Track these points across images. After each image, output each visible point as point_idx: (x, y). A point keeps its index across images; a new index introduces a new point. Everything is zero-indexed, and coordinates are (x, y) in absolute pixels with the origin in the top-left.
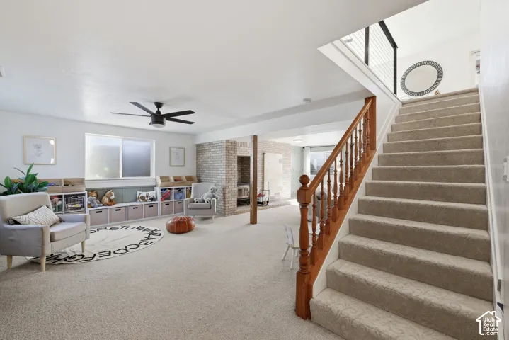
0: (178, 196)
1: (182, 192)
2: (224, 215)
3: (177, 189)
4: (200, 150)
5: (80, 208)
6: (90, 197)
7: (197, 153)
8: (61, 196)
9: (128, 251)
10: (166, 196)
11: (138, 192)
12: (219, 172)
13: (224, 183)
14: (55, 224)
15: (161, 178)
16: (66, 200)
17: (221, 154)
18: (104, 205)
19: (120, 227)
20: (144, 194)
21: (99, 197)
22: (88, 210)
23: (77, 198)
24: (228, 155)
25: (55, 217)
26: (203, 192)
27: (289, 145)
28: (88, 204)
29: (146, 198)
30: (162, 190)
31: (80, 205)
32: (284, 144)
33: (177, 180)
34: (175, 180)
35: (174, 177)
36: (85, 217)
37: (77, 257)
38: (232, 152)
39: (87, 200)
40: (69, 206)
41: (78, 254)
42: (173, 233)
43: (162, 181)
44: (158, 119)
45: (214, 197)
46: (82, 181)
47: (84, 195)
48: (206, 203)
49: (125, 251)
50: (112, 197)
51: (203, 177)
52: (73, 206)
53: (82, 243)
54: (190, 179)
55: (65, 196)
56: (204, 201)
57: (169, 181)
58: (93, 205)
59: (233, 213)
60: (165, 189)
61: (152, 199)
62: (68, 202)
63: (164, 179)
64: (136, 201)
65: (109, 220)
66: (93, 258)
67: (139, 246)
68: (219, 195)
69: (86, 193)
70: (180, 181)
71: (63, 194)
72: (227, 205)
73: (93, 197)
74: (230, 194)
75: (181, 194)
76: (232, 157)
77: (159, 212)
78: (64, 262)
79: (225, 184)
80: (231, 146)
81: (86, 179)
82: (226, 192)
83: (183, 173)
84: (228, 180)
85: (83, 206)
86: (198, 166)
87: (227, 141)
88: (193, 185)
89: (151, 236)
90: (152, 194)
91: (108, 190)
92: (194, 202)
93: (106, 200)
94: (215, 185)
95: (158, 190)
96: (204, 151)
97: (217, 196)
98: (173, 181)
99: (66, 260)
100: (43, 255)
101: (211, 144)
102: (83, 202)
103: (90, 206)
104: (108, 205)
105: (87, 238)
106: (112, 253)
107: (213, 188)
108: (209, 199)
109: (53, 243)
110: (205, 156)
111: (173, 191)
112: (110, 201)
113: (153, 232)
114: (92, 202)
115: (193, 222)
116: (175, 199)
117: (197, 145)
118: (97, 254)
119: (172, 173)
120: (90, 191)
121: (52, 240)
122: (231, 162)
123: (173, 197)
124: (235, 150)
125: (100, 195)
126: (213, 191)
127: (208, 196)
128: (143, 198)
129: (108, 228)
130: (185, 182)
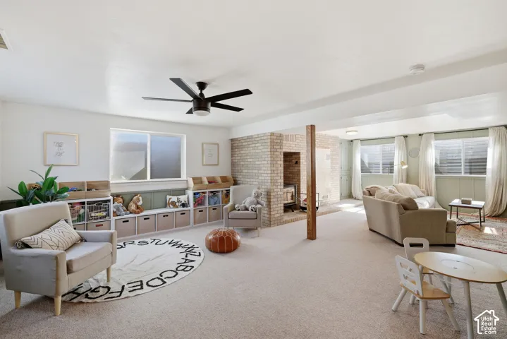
0: (212, 201)
1: (217, 196)
2: (270, 225)
3: (212, 192)
4: (235, 145)
5: (104, 217)
6: (116, 204)
7: (232, 149)
8: (83, 203)
9: (165, 282)
10: (199, 201)
11: (168, 197)
12: (262, 172)
13: (268, 185)
14: (74, 245)
15: (194, 179)
16: (89, 208)
17: (264, 150)
18: (131, 213)
19: (149, 240)
20: (174, 199)
21: (125, 202)
22: (113, 219)
23: (101, 205)
24: (273, 151)
25: (75, 234)
26: (245, 196)
27: (336, 138)
28: (114, 212)
29: (177, 204)
30: (195, 194)
31: (104, 214)
32: (332, 137)
33: (212, 181)
34: (209, 182)
35: (208, 178)
36: (112, 235)
37: (102, 291)
38: (278, 147)
39: (112, 208)
40: (93, 215)
41: (102, 284)
42: (215, 252)
43: (194, 184)
44: (201, 103)
45: (258, 203)
46: (106, 185)
47: (109, 201)
48: (250, 212)
49: (161, 282)
50: (140, 203)
51: (240, 178)
52: (97, 214)
53: (108, 270)
54: (224, 179)
55: (88, 203)
56: (247, 209)
57: (201, 182)
58: (118, 213)
59: (280, 222)
60: (198, 193)
61: (184, 205)
62: (91, 209)
63: (197, 181)
64: (165, 207)
65: (137, 231)
66: (121, 292)
67: (177, 274)
68: (263, 201)
69: (111, 198)
70: (214, 182)
71: (86, 200)
72: (272, 213)
73: (119, 204)
74: (275, 200)
75: (216, 198)
76: (278, 153)
77: (192, 220)
78: (85, 300)
79: (269, 187)
80: (276, 139)
81: (111, 182)
82: (272, 197)
83: (217, 173)
84: (273, 182)
85: (108, 215)
86: (233, 164)
87: (272, 134)
88: (232, 188)
89: (190, 257)
90: (183, 198)
91: (136, 194)
92: (234, 209)
93: (133, 207)
94: (259, 189)
95: (190, 193)
96: (241, 147)
97: (262, 202)
98: (207, 183)
99: (87, 296)
100: (57, 293)
101: (250, 138)
102: (107, 210)
103: (115, 214)
104: (135, 213)
105: (113, 262)
106: (145, 285)
107: (257, 193)
108: (254, 206)
109: (70, 275)
110: (242, 152)
111: (207, 195)
112: (138, 207)
113: (190, 250)
114: (118, 209)
115: (238, 238)
116: (209, 204)
117: (232, 140)
118: (126, 287)
119: (205, 173)
120: (116, 196)
121: (69, 271)
122: (276, 159)
123: (207, 201)
124: (281, 145)
125: (126, 200)
126: (257, 197)
127: (251, 203)
128: (174, 204)
129: (136, 242)
130: (220, 184)
